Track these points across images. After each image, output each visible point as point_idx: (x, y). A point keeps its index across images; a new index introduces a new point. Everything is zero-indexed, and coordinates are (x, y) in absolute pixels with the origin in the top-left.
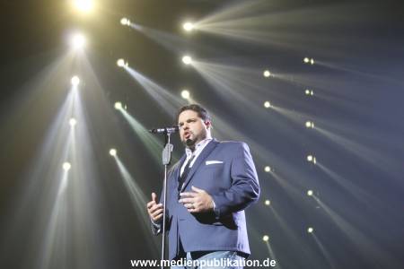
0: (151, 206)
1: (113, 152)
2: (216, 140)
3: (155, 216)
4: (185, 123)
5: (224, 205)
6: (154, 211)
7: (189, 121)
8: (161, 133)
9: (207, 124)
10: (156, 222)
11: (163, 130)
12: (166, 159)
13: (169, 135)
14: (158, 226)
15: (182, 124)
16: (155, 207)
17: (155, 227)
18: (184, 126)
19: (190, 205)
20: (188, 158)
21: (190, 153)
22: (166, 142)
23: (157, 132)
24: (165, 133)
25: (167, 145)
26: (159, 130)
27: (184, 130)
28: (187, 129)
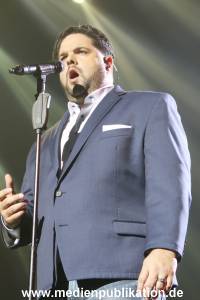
0: (4, 197)
2: (119, 88)
3: (10, 215)
4: (71, 54)
6: (9, 205)
7: (78, 51)
8: (31, 73)
9: (107, 61)
10: (9, 225)
11: (34, 69)
12: (38, 121)
13: (44, 77)
14: (15, 233)
15: (65, 56)
16: (11, 198)
17: (10, 235)
18: (68, 59)
22: (40, 90)
23: (23, 73)
24: (38, 74)
25: (40, 95)
26: (26, 69)
27: (68, 64)
28: (72, 62)
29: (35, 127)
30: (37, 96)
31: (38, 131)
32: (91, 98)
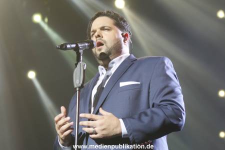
1: (32, 75)
4: (98, 30)
5: (139, 131)
8: (72, 48)
11: (74, 46)
12: (77, 81)
13: (81, 51)
19: (91, 130)
20: (101, 78)
21: (104, 71)
22: (78, 60)
23: (66, 49)
24: (77, 49)
25: (79, 64)
26: (68, 46)
27: (96, 37)
28: (99, 36)
29: (75, 86)
30: (76, 65)
31: (78, 89)
32: (113, 63)
